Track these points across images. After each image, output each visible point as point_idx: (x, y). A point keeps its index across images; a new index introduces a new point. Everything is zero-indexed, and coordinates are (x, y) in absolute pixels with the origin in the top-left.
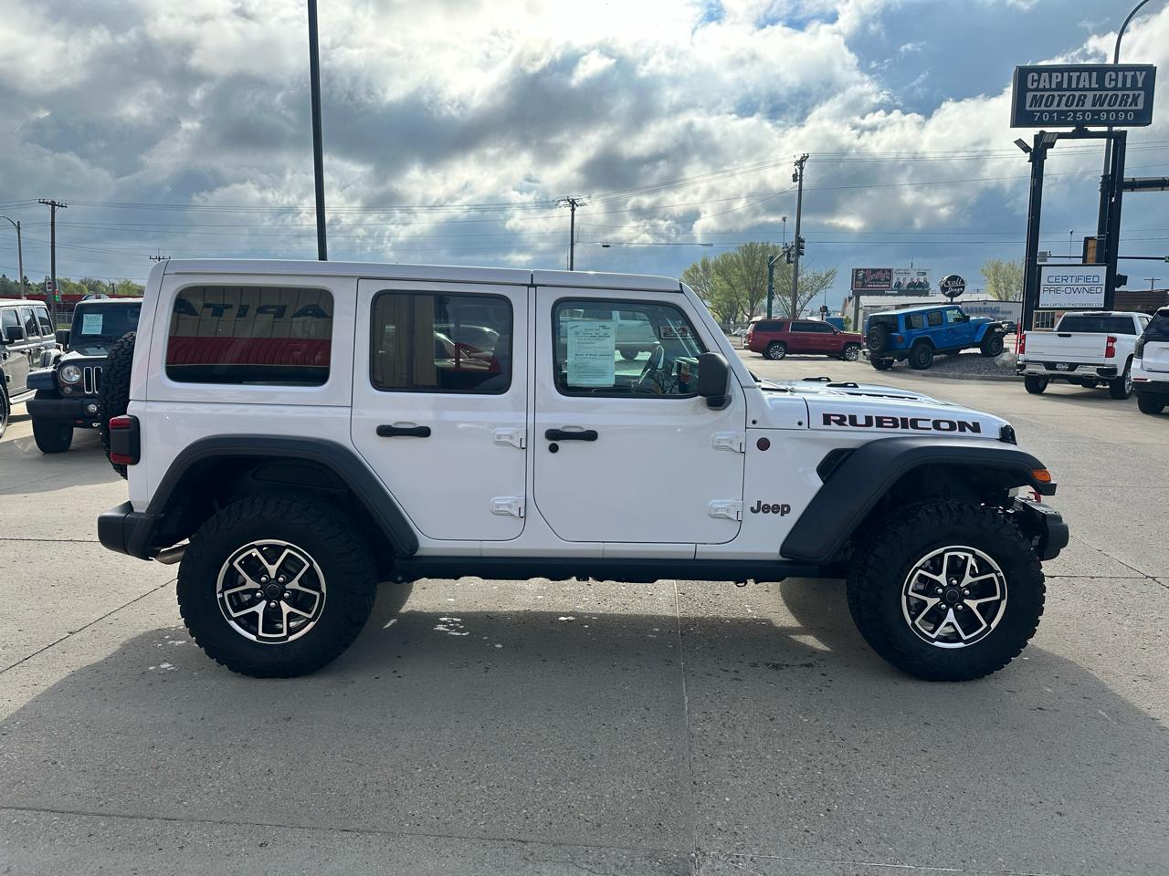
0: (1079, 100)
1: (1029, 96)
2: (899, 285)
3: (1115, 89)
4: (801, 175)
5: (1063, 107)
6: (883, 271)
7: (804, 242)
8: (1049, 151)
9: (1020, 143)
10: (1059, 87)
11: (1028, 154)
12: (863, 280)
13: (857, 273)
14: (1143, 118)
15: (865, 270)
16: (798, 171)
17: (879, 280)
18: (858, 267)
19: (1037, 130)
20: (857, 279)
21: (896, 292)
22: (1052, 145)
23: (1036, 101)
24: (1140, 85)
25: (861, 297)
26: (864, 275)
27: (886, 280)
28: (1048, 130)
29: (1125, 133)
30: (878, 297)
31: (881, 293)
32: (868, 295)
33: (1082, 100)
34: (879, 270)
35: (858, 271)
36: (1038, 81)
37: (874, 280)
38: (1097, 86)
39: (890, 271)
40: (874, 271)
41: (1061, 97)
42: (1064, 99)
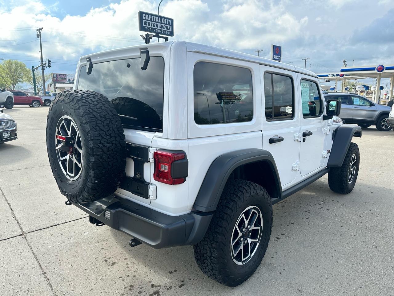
0: (156, 25)
1: (144, 21)
2: (69, 80)
3: (164, 24)
4: (40, 35)
5: (152, 27)
6: (63, 75)
7: (51, 62)
8: (151, 40)
9: (142, 36)
10: (151, 20)
11: (145, 40)
12: (56, 78)
13: (53, 75)
14: (172, 34)
15: (56, 74)
16: (39, 33)
17: (62, 78)
18: (54, 73)
19: (146, 33)
20: (54, 77)
21: (69, 83)
22: (151, 38)
23: (146, 23)
24: (170, 24)
25: (56, 84)
26: (56, 76)
27: (65, 78)
28: (149, 33)
29: (168, 38)
30: (63, 84)
31: (63, 83)
32: (59, 83)
33: (157, 25)
34: (62, 74)
35: (54, 74)
36: (146, 17)
37: (60, 78)
38: (160, 22)
39: (65, 75)
40: (60, 75)
41: (152, 23)
42: (153, 24)
